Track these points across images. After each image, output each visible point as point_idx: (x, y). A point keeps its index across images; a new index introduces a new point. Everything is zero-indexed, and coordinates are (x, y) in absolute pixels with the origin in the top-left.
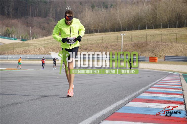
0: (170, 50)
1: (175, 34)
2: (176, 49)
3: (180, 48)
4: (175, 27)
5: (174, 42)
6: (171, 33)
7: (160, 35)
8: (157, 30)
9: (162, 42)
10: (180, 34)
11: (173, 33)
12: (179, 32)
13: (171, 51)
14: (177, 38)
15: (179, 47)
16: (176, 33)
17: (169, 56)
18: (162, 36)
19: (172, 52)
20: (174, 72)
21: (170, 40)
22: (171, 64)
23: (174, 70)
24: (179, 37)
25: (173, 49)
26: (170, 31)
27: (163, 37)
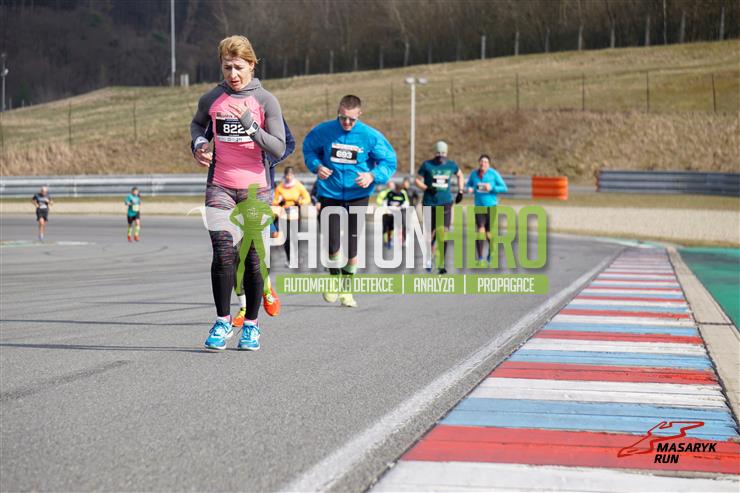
0: (622, 146)
1: (641, 72)
2: (646, 140)
3: (663, 134)
4: (641, 43)
5: (637, 107)
6: (624, 69)
7: (575, 78)
8: (562, 58)
9: (583, 109)
10: (662, 72)
11: (630, 68)
12: (655, 66)
13: (627, 148)
14: (648, 92)
15: (657, 130)
16: (643, 68)
17: (615, 169)
18: (583, 84)
19: (628, 151)
20: (641, 239)
21: (619, 100)
22: (625, 206)
23: (643, 231)
24: (660, 86)
25: (633, 142)
26: (618, 59)
27: (590, 86)
